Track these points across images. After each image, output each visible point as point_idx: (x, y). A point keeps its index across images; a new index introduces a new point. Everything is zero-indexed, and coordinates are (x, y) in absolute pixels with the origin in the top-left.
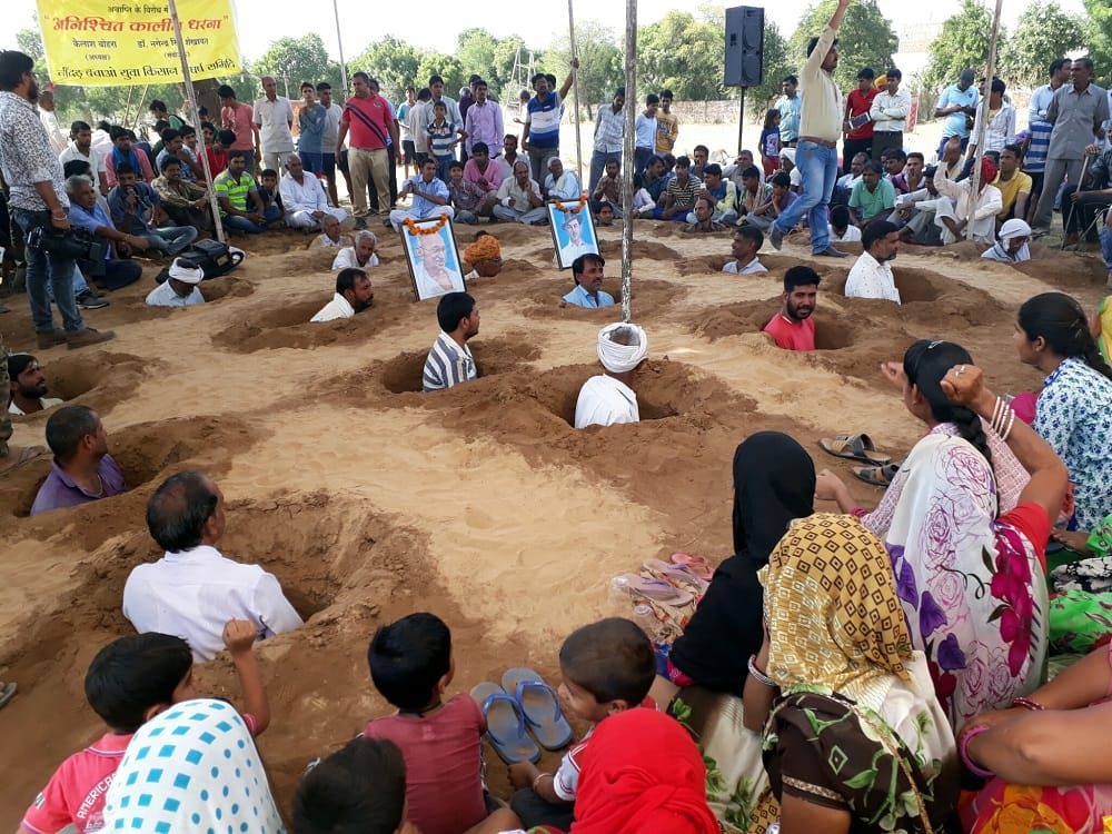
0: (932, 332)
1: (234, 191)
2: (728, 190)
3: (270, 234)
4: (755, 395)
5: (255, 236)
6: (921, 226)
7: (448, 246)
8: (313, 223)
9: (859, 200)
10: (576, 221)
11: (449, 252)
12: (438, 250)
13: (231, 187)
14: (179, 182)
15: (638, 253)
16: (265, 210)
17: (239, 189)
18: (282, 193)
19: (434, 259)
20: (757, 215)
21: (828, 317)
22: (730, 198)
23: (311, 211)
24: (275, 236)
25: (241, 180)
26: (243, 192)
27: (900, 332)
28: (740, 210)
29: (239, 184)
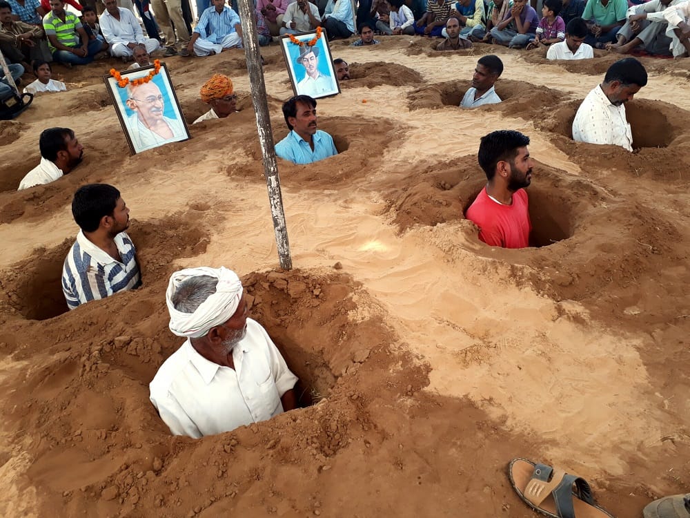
0: (669, 192)
1: (60, 29)
2: (477, 6)
3: (96, 64)
4: (430, 356)
5: (82, 66)
6: (651, 37)
7: (166, 94)
8: (129, 53)
9: (592, 12)
10: (312, 54)
11: (167, 101)
12: (154, 100)
13: (57, 26)
14: (11, 23)
15: (380, 79)
16: (89, 44)
17: (65, 27)
18: (102, 29)
19: (150, 109)
20: (501, 29)
21: (549, 184)
22: (479, 14)
23: (126, 43)
24: (100, 66)
25: (67, 19)
26: (70, 30)
27: (634, 214)
28: (488, 24)
29: (64, 22)
